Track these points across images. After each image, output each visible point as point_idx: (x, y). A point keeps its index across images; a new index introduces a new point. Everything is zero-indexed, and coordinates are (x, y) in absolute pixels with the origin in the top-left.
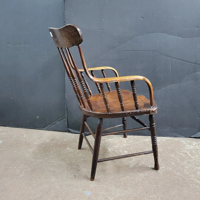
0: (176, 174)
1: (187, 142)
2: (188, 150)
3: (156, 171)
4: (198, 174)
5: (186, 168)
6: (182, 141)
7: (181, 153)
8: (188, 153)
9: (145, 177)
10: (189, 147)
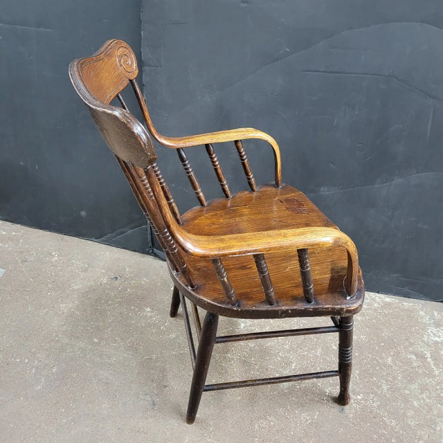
0: (385, 423)
1: (432, 317)
2: (429, 346)
3: (341, 407)
4: (438, 428)
5: (414, 406)
6: (422, 313)
7: (412, 353)
8: (429, 355)
9: (311, 424)
10: (434, 334)
